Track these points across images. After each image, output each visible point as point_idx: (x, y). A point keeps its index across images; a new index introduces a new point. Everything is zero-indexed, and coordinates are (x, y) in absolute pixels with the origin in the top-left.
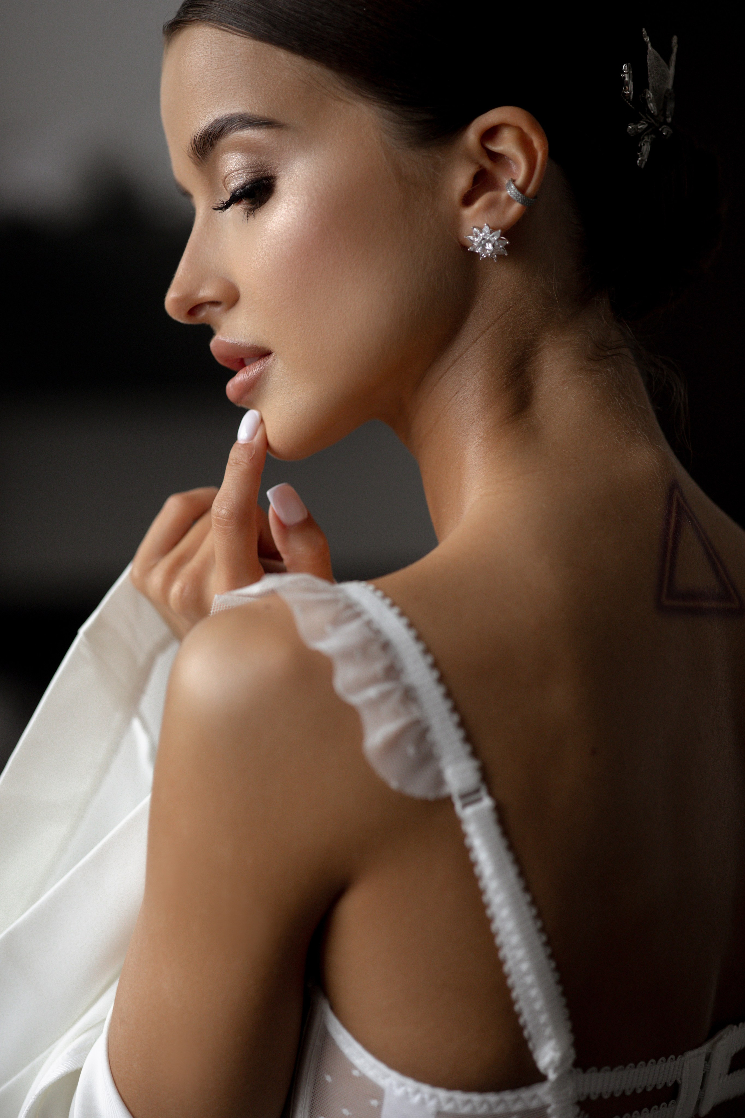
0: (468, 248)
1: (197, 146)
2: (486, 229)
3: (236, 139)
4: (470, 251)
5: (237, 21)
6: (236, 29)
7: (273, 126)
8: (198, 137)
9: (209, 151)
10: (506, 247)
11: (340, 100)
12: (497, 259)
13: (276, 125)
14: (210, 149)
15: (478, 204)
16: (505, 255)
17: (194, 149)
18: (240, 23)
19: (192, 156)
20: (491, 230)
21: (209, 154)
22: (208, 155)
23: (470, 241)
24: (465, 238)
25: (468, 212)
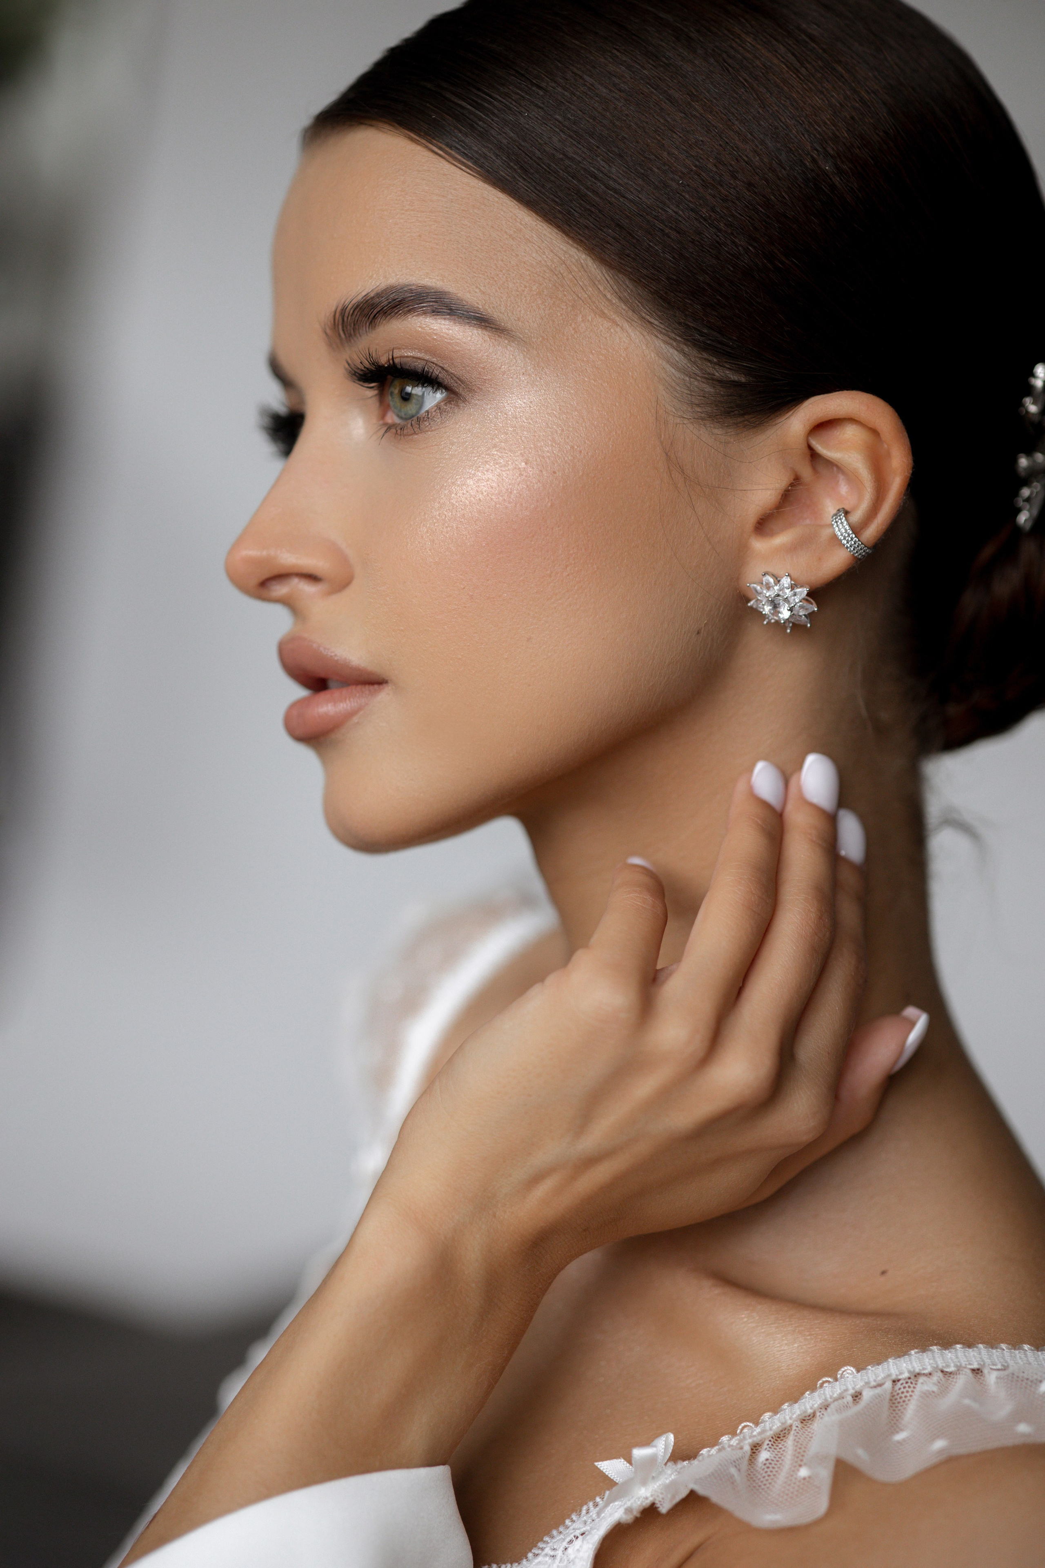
0: (749, 600)
1: (346, 319)
2: (786, 581)
3: (419, 327)
4: (751, 607)
5: (461, 145)
6: (459, 157)
7: (487, 327)
8: (350, 306)
9: (365, 332)
10: (810, 616)
11: (603, 315)
12: (792, 629)
13: (492, 326)
14: (367, 329)
15: (781, 539)
16: (806, 626)
17: (337, 321)
18: (466, 149)
19: (328, 331)
20: (792, 582)
21: (360, 336)
22: (359, 338)
23: (754, 592)
24: (748, 586)
25: (759, 545)
